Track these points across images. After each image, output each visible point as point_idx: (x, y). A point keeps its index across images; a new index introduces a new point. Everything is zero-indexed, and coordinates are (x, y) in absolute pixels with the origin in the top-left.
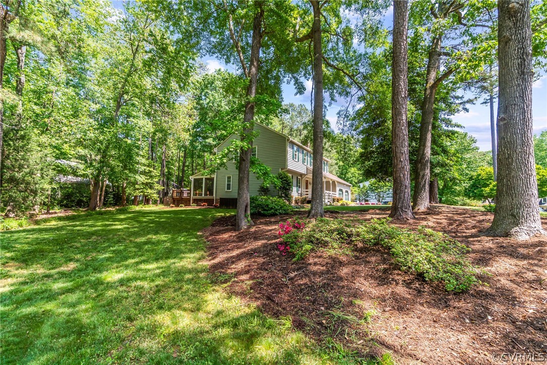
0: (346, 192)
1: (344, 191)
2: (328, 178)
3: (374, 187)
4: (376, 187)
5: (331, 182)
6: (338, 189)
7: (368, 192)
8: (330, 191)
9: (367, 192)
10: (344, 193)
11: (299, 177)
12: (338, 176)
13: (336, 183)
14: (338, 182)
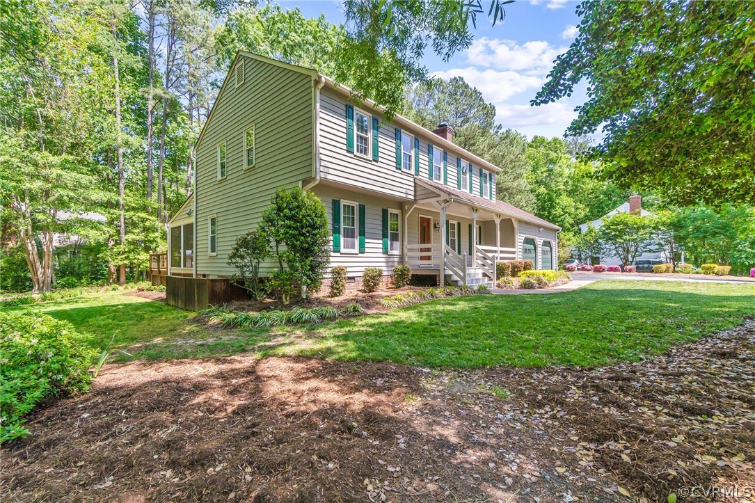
0: (546, 244)
1: (539, 242)
2: (486, 210)
3: (615, 230)
4: (619, 231)
5: (498, 221)
6: (520, 238)
7: (600, 241)
8: (495, 245)
9: (596, 241)
10: (539, 250)
11: (391, 211)
12: (536, 215)
13: (516, 224)
14: (520, 221)
